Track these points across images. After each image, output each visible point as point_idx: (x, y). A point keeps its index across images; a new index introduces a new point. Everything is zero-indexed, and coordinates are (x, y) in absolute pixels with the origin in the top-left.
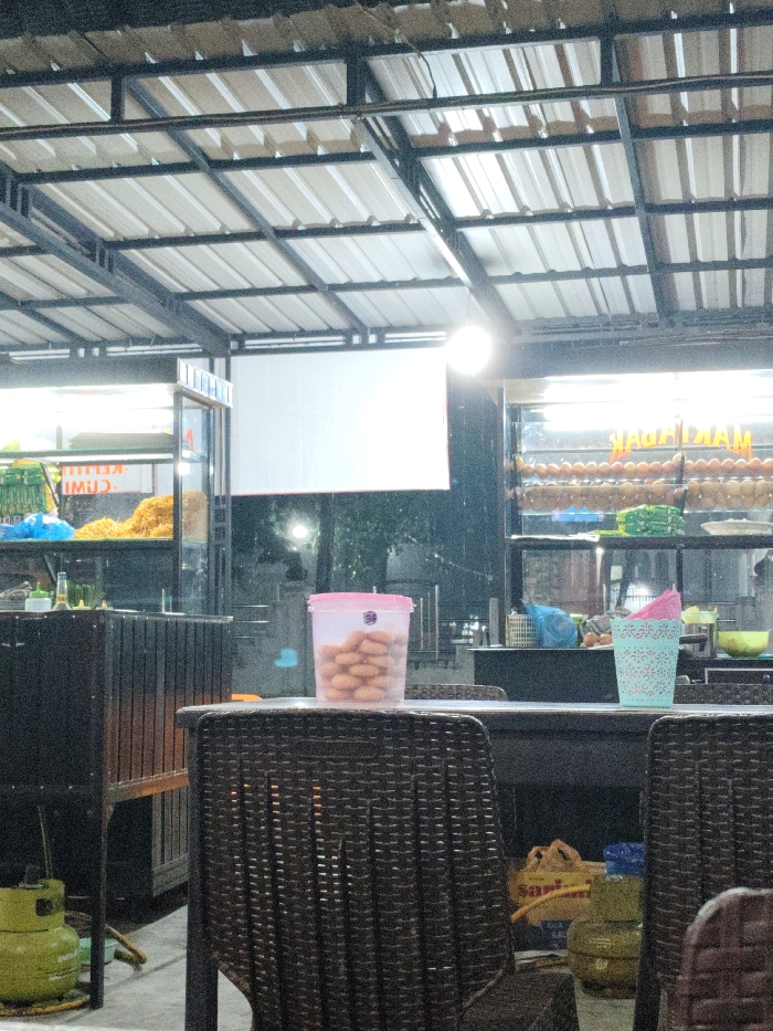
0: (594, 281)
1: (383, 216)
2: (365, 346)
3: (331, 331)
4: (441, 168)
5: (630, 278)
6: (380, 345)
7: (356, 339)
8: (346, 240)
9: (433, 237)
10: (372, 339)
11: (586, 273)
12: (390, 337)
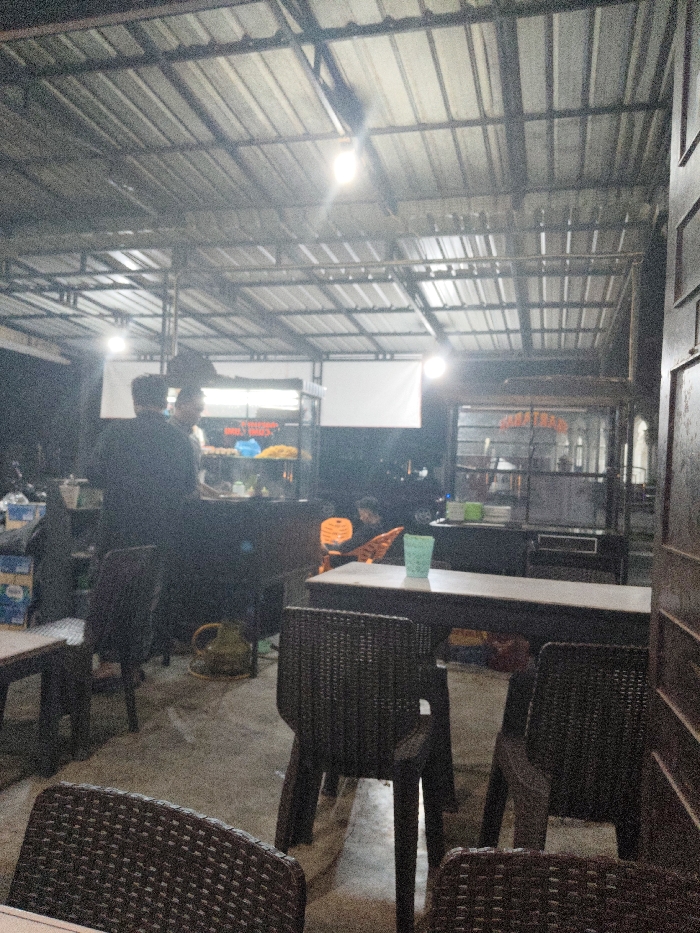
0: (494, 336)
1: (397, 305)
2: (384, 359)
3: (369, 352)
4: (427, 287)
5: (512, 335)
6: (392, 359)
7: (381, 357)
8: (380, 315)
9: (420, 315)
10: (388, 357)
11: (491, 332)
12: (397, 356)
